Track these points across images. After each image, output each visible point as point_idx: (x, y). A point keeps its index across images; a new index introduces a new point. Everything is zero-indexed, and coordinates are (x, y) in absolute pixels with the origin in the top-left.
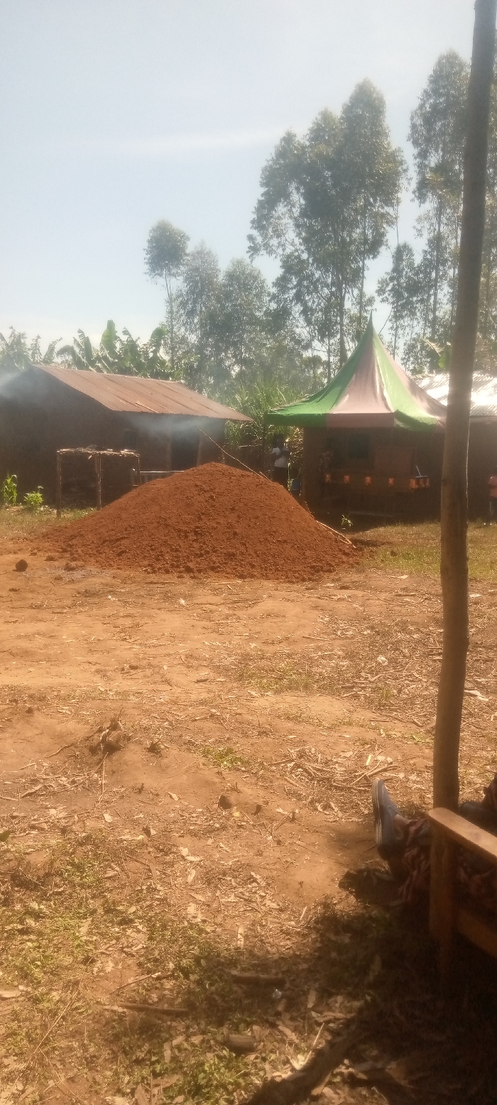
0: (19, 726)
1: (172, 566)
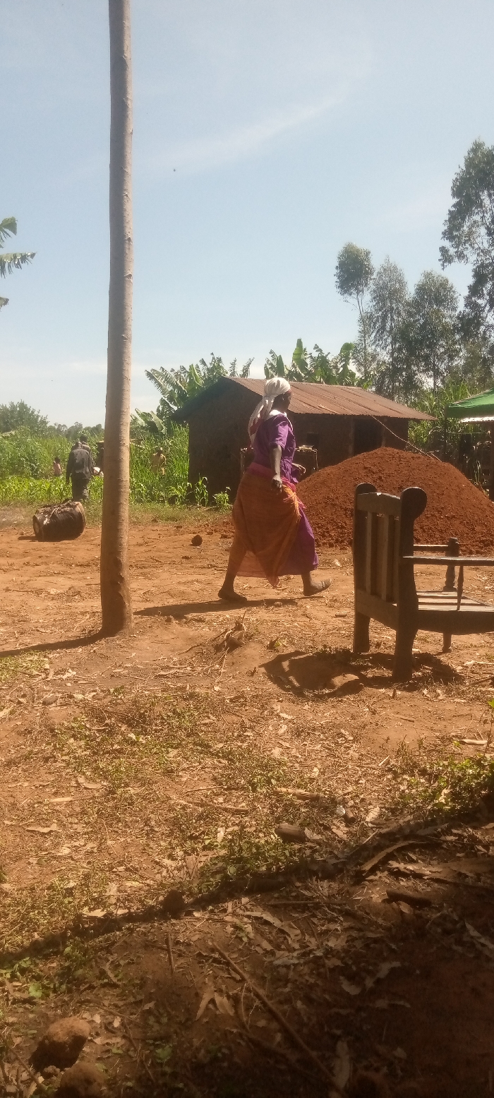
0: (158, 632)
1: (337, 541)
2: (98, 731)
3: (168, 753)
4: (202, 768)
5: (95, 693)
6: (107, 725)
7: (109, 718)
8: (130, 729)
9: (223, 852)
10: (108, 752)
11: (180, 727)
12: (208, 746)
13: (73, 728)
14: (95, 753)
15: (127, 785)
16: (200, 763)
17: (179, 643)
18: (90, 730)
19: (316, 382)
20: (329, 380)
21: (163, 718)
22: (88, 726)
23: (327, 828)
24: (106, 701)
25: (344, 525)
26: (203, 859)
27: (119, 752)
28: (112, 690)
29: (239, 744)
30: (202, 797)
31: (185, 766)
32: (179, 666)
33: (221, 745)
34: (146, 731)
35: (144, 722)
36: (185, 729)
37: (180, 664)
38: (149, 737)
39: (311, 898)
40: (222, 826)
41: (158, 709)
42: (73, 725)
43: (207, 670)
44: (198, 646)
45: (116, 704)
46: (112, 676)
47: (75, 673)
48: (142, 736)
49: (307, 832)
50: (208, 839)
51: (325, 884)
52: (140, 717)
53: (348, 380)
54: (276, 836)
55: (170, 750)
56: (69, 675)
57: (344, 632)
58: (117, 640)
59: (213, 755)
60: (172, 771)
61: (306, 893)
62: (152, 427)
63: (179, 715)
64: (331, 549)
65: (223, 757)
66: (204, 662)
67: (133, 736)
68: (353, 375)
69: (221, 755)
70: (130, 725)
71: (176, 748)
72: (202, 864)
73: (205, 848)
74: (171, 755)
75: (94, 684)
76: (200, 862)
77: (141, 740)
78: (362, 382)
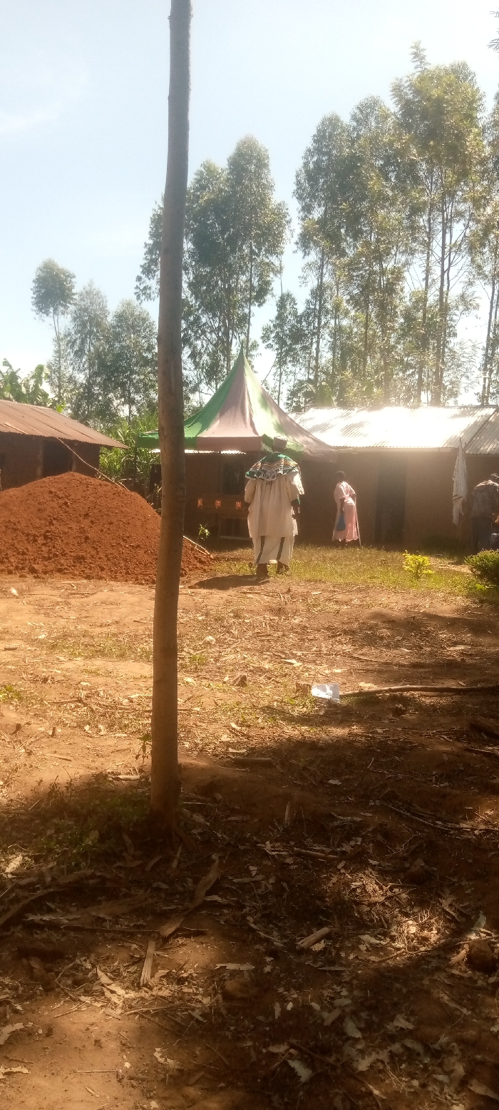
19: (5, 399)
20: (19, 397)
25: (25, 551)
53: (40, 399)
64: (10, 576)
68: (45, 395)
78: (54, 403)
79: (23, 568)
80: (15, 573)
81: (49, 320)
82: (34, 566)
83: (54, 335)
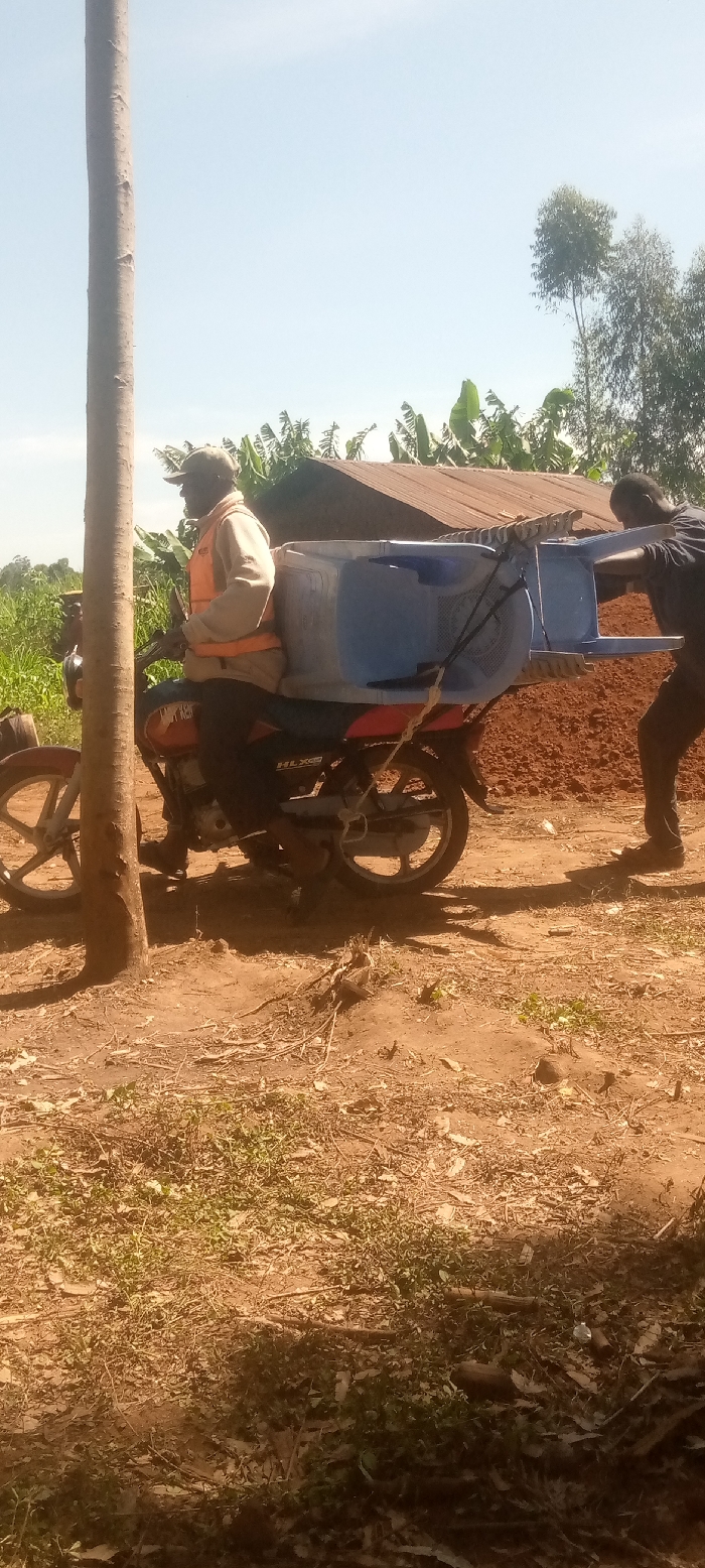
0: (196, 973)
1: (545, 783)
2: (86, 1176)
3: (228, 1219)
4: (298, 1249)
5: (75, 1100)
6: (103, 1163)
7: (108, 1149)
8: (148, 1171)
9: (347, 1424)
10: (108, 1219)
11: (249, 1167)
12: (308, 1204)
13: (35, 1171)
14: (81, 1222)
15: (148, 1287)
16: (294, 1239)
17: (240, 994)
18: (69, 1174)
19: (492, 466)
20: (518, 461)
21: (215, 1148)
22: (65, 1166)
23: (556, 1369)
24: (99, 1115)
25: (557, 749)
26: (309, 1437)
27: (130, 1220)
28: (110, 1093)
29: (371, 1198)
30: (301, 1310)
31: (264, 1245)
32: (240, 1041)
33: (334, 1202)
34: (181, 1174)
35: (178, 1156)
36: (261, 1170)
37: (245, 1038)
38: (188, 1187)
39: (534, 1516)
40: (344, 1369)
41: (204, 1130)
42: (37, 1165)
43: (298, 1048)
44: (278, 999)
45: (122, 1121)
46: (109, 1064)
47: (33, 1059)
48: (175, 1186)
49: (517, 1378)
50: (317, 1396)
51: (558, 1485)
52: (170, 1146)
53: (556, 460)
54: (455, 1388)
55: (231, 1212)
56: (23, 1062)
57: (568, 967)
58: (117, 990)
59: (318, 1221)
60: (238, 1257)
61: (523, 1505)
62: (170, 564)
63: (247, 1141)
64: (534, 798)
65: (340, 1226)
66: (292, 1032)
67: (156, 1186)
68: (566, 452)
69: (334, 1222)
70: (148, 1165)
71: (245, 1209)
72: (307, 1447)
73: (313, 1414)
74: (234, 1223)
75: (72, 1080)
76: (303, 1444)
77: (172, 1193)
78: (584, 466)
79: (556, 784)
80: (543, 792)
81: (566, 305)
82: (577, 778)
83: (574, 334)
